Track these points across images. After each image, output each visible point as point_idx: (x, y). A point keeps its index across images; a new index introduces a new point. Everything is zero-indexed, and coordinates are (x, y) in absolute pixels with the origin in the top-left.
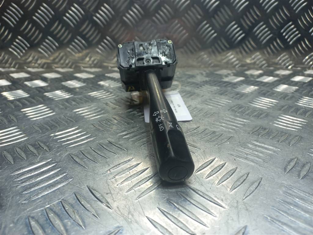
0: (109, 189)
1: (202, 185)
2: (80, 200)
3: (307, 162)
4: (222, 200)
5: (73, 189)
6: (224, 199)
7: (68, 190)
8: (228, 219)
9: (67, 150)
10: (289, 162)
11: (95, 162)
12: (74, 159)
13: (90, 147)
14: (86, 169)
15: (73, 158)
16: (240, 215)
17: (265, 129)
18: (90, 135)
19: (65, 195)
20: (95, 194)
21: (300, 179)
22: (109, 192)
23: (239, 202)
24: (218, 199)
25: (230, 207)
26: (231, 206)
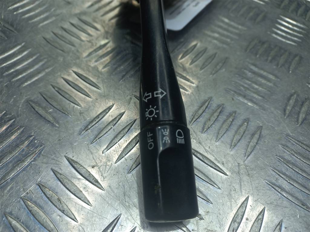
0: (94, 159)
1: (200, 143)
2: (62, 181)
3: (306, 99)
4: (223, 164)
5: (48, 163)
6: (225, 162)
7: (42, 165)
8: (231, 190)
9: (21, 93)
10: (289, 99)
11: (65, 114)
12: (36, 110)
13: (52, 85)
14: (57, 128)
15: (34, 109)
16: (242, 184)
17: (263, 43)
18: (45, 60)
19: (41, 175)
20: (79, 170)
21: (299, 125)
22: (95, 164)
23: (240, 165)
24: (219, 162)
25: (232, 174)
26: (233, 172)
